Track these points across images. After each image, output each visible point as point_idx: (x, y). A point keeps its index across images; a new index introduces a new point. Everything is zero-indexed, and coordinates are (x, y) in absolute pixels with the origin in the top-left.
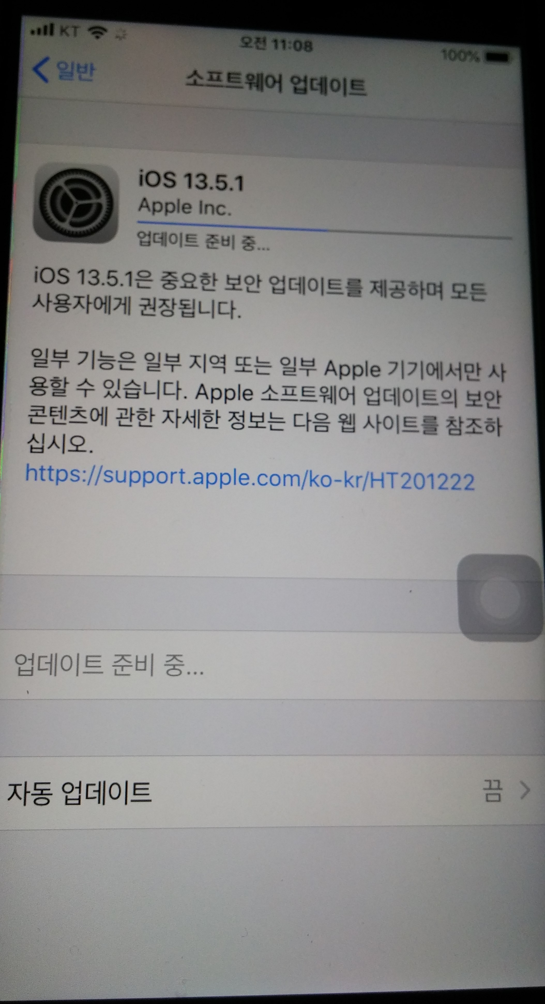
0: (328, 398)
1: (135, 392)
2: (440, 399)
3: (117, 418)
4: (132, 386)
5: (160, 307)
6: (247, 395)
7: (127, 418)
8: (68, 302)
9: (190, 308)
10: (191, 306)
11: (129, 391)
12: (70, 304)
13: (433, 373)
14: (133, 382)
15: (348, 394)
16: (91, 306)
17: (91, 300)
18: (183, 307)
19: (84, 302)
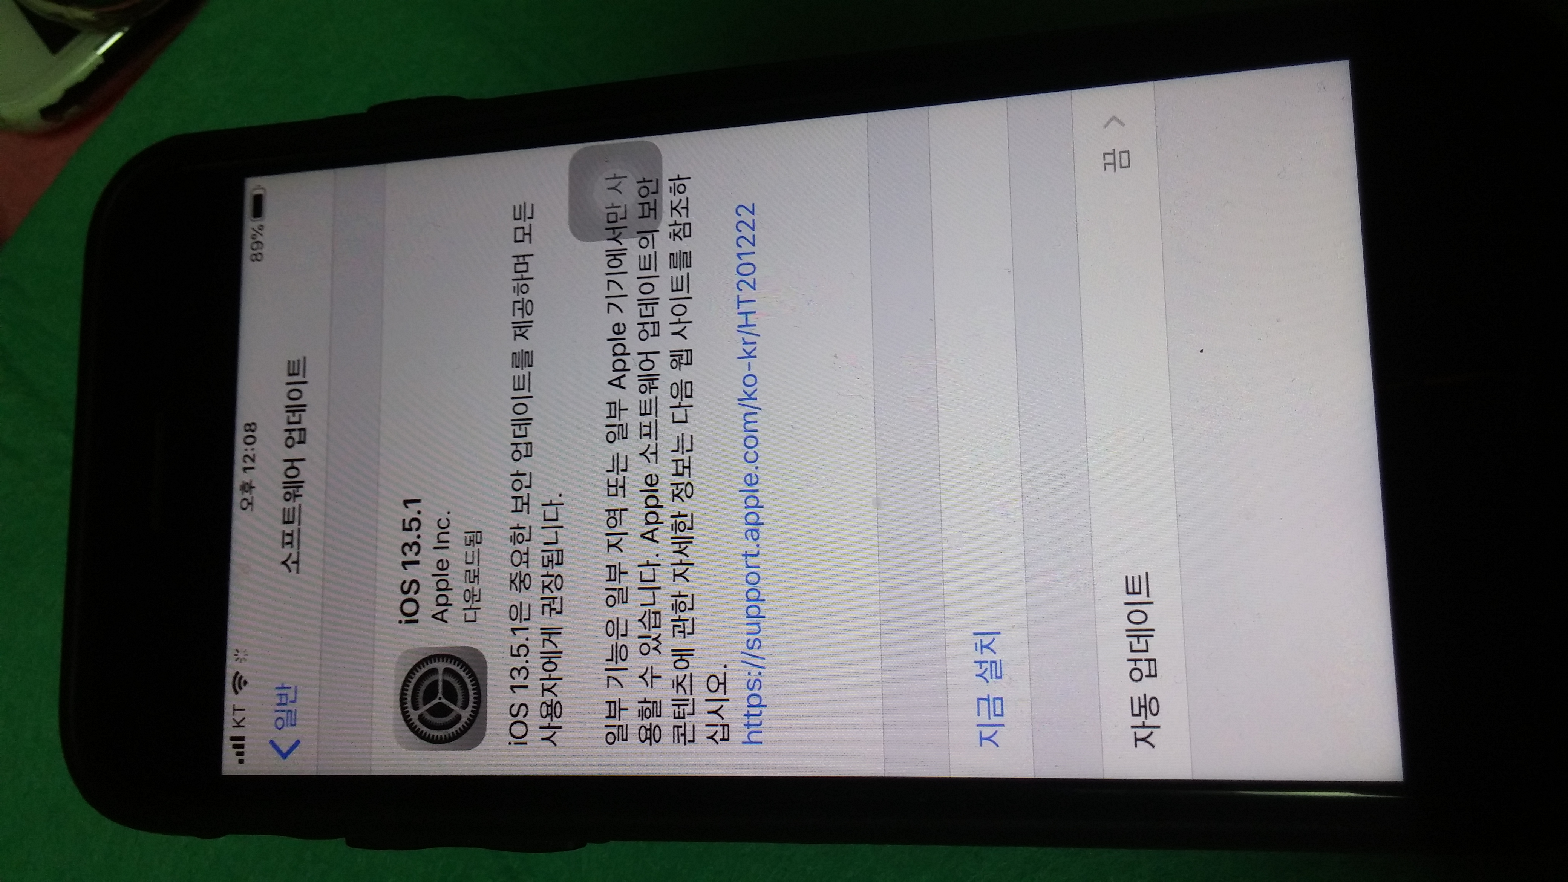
0: (653, 384)
1: (653, 616)
2: (650, 250)
3: (685, 637)
4: (646, 620)
5: (552, 592)
6: (651, 482)
7: (684, 624)
8: (549, 703)
9: (552, 555)
10: (549, 554)
11: (653, 624)
12: (552, 700)
13: (619, 260)
14: (640, 620)
15: (647, 360)
16: (554, 675)
17: (546, 675)
18: (550, 563)
19: (548, 684)
